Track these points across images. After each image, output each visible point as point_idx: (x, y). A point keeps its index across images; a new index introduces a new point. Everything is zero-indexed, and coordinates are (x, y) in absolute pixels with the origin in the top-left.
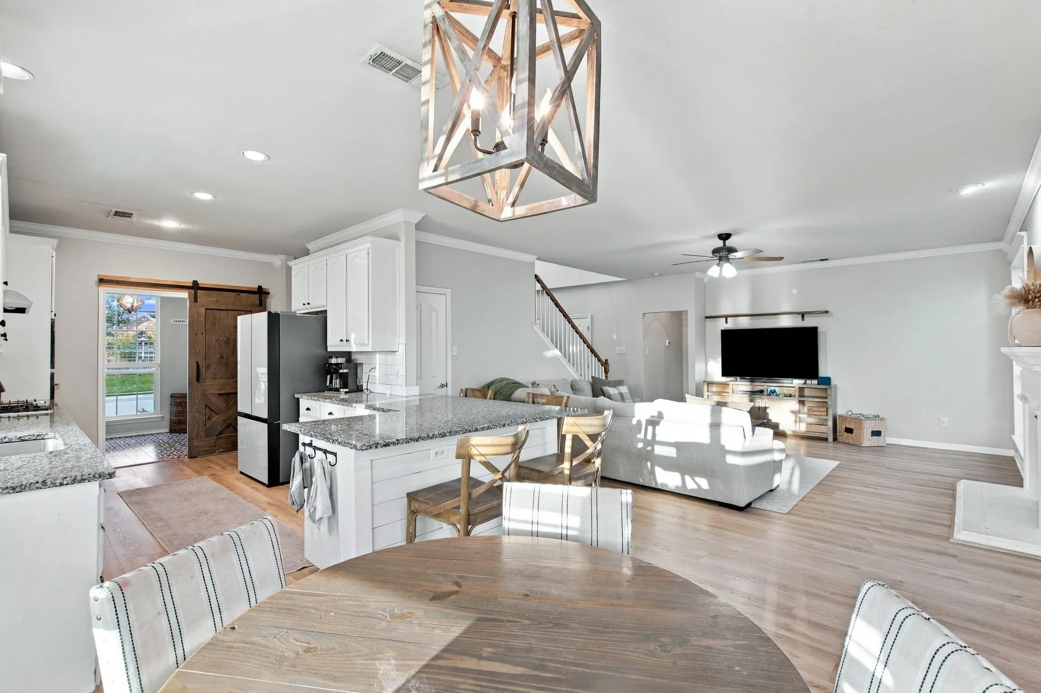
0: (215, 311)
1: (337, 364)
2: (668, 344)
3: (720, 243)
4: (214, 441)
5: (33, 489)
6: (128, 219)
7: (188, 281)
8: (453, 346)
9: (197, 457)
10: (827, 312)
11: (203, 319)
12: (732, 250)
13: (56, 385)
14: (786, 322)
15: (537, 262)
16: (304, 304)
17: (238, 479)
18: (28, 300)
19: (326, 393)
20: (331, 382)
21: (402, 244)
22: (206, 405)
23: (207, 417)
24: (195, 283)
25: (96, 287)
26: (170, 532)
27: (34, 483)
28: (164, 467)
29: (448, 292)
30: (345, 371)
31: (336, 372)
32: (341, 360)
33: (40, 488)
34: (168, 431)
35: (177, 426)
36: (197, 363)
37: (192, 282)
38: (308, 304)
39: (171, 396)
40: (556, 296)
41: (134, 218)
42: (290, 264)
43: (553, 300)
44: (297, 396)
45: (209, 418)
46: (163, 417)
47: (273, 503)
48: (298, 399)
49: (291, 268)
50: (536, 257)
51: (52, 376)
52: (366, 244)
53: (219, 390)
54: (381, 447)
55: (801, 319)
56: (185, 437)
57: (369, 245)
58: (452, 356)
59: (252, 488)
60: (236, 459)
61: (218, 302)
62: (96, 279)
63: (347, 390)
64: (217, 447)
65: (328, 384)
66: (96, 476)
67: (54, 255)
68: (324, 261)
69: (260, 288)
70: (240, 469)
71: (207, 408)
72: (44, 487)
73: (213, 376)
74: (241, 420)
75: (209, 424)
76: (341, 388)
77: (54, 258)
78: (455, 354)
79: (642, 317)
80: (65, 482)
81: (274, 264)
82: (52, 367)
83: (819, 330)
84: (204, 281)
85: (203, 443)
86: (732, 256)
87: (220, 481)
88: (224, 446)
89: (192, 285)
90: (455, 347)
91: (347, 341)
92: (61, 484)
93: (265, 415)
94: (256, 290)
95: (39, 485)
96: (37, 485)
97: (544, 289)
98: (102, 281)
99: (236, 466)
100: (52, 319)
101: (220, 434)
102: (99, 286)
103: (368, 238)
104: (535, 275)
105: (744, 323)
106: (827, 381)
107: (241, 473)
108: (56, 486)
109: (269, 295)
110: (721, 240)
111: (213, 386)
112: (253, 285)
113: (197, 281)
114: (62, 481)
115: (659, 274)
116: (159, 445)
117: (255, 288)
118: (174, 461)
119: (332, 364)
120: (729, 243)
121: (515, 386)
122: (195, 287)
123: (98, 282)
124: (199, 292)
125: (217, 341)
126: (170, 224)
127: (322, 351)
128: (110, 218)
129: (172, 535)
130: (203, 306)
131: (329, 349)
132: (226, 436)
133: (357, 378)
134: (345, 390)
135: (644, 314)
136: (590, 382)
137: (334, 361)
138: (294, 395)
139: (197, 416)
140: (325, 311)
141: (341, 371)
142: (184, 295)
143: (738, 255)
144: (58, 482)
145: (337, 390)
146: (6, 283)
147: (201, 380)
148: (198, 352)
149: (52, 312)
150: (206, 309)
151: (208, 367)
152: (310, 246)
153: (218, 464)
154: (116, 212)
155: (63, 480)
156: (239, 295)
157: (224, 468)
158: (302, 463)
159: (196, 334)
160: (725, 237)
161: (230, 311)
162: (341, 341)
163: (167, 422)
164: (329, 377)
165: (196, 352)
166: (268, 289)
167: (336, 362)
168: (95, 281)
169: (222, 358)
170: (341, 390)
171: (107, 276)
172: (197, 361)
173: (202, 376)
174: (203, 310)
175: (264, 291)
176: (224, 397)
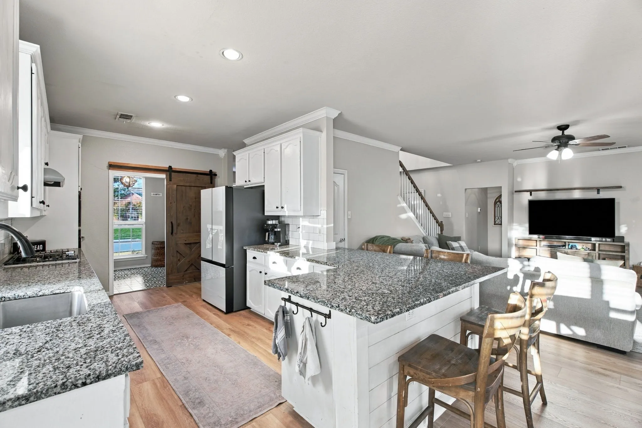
0: (183, 187)
1: (272, 225)
2: (479, 211)
3: (559, 133)
4: (182, 275)
5: (50, 396)
6: (129, 121)
7: (166, 165)
8: (348, 212)
9: (171, 286)
10: (620, 187)
11: (175, 193)
12: (572, 138)
13: (83, 237)
14: (577, 195)
15: (401, 152)
16: (246, 181)
17: (202, 306)
18: (62, 177)
19: (265, 246)
20: (269, 238)
21: (324, 135)
22: (177, 251)
23: (178, 259)
24: (170, 167)
25: (107, 170)
26: (163, 356)
27: (52, 388)
28: (152, 294)
29: (346, 172)
30: (279, 230)
31: (272, 230)
32: (274, 222)
33: (59, 393)
34: (150, 265)
35: (157, 263)
36: (172, 222)
37: (168, 167)
38: (249, 181)
39: (152, 243)
40: (412, 176)
41: (133, 120)
42: (235, 153)
43: (410, 178)
44: (245, 248)
45: (179, 260)
46: (147, 257)
47: (233, 329)
48: (246, 250)
49: (235, 156)
50: (400, 148)
51: (80, 231)
52: (299, 134)
53: (186, 241)
54: (390, 318)
55: (596, 192)
56: (163, 271)
57: (301, 135)
58: (348, 219)
59: (214, 314)
60: (200, 289)
61: (184, 181)
62: (107, 165)
64: (184, 280)
65: (267, 239)
66: (123, 369)
67: (80, 146)
68: (262, 149)
69: (211, 171)
70: (203, 297)
71: (178, 253)
72: (64, 391)
73: (182, 231)
74: (203, 263)
75: (179, 264)
76: (275, 242)
77: (80, 149)
78: (349, 217)
79: (464, 191)
80: (88, 381)
81: (220, 155)
82: (80, 225)
83: (616, 201)
84: (175, 166)
85: (175, 277)
86: (571, 142)
87: (189, 306)
88: (188, 279)
89: (168, 169)
90: (350, 212)
91: (282, 208)
92: (84, 384)
93: (224, 262)
94: (208, 173)
95: (58, 389)
96: (55, 390)
97: (404, 171)
98: (112, 166)
99: (199, 295)
100: (79, 192)
101: (186, 271)
102: (109, 169)
103: (301, 130)
104: (400, 161)
105: (542, 196)
106: (622, 239)
107: (204, 301)
108: (78, 387)
109: (217, 176)
110: (561, 130)
111: (182, 237)
112: (206, 169)
113: (171, 166)
114: (84, 381)
115: (481, 161)
116: (145, 276)
117: (208, 171)
118: (157, 289)
119: (269, 224)
120: (567, 132)
121: (396, 242)
122: (170, 171)
123: (108, 167)
124: (173, 174)
125: (184, 207)
126: (156, 125)
127: (260, 215)
128: (117, 119)
129: (166, 358)
130: (174, 184)
131: (266, 214)
133: (286, 235)
134: (279, 244)
135: (466, 189)
136: (436, 238)
137: (270, 222)
138: (243, 248)
139: (172, 258)
140: (264, 186)
141: (276, 230)
142: (163, 176)
143: (577, 141)
144: (80, 382)
145: (273, 244)
146: (47, 164)
147: (174, 234)
148: (172, 215)
149: (79, 186)
150: (177, 185)
151: (178, 225)
152: (246, 141)
153: (186, 292)
154: (121, 115)
155: (85, 378)
156: (197, 176)
157: (191, 296)
158: (284, 316)
159: (171, 203)
160: (563, 128)
161: (192, 187)
162: (277, 208)
163: (150, 260)
164: (267, 234)
165: (171, 215)
166: (216, 172)
167: (271, 223)
168: (106, 166)
169: (187, 219)
170: (276, 244)
171: (114, 163)
172: (171, 221)
173: (175, 231)
174: (175, 186)
175: (213, 173)
176: (188, 246)
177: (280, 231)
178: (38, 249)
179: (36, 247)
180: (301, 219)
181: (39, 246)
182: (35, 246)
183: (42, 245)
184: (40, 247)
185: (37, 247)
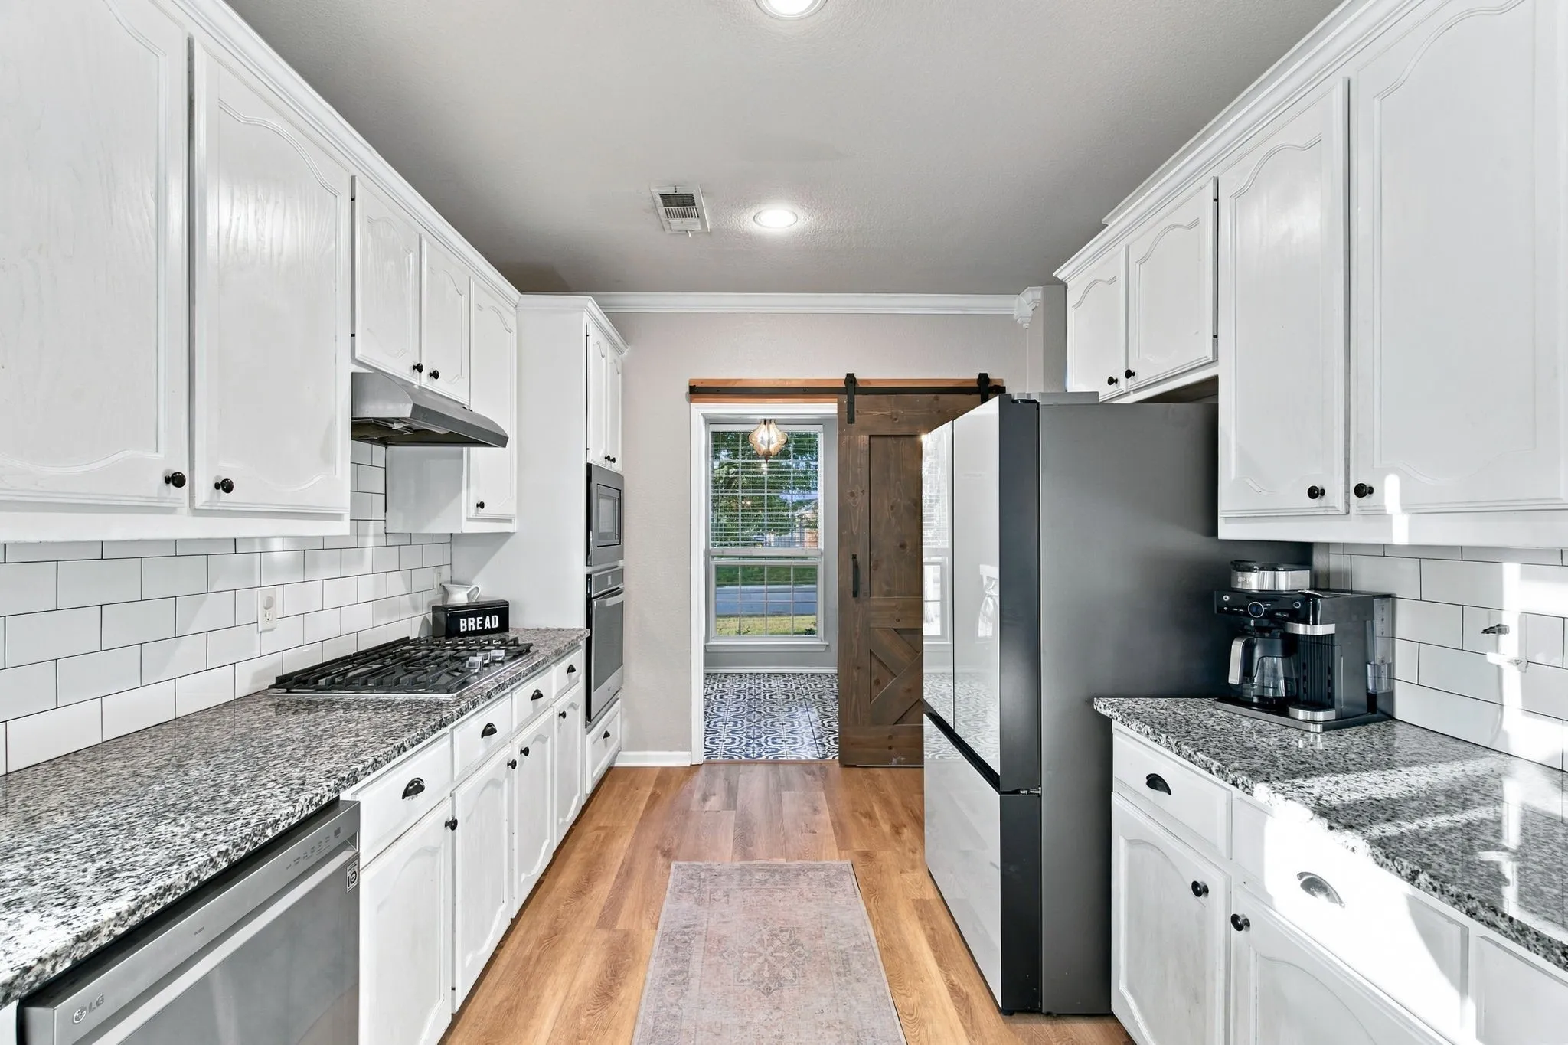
0: (889, 439)
1: (1270, 596)
7: (836, 375)
9: (849, 767)
11: (863, 460)
16: (1112, 381)
20: (1250, 672)
22: (870, 652)
23: (873, 680)
24: (850, 377)
25: (686, 403)
30: (1321, 630)
31: (1276, 627)
32: (1286, 580)
36: (854, 557)
37: (844, 377)
38: (1128, 373)
42: (1062, 272)
44: (1102, 707)
45: (878, 682)
46: (827, 646)
48: (1107, 722)
49: (1065, 284)
53: (898, 620)
61: (893, 418)
62: (687, 389)
63: (1331, 715)
64: (894, 750)
65: (1234, 677)
69: (983, 377)
70: (928, 861)
71: (873, 659)
73: (885, 588)
74: (929, 725)
75: (878, 694)
76: (1298, 703)
81: (1017, 314)
84: (865, 374)
85: (866, 737)
89: (843, 385)
94: (975, 385)
98: (697, 391)
101: (900, 720)
102: (691, 401)
109: (1003, 395)
111: (884, 610)
112: (967, 373)
113: (853, 375)
117: (972, 381)
118: (813, 767)
119: (1250, 596)
122: (849, 390)
123: (688, 395)
124: (858, 398)
125: (892, 508)
126: (776, 219)
130: (862, 430)
131: (1225, 532)
132: (913, 727)
133: (1368, 662)
134: (1322, 715)
137: (1254, 581)
138: (1091, 702)
139: (855, 674)
140: (1210, 385)
141: (1300, 628)
142: (829, 408)
145: (1279, 708)
147: (861, 595)
148: (855, 533)
150: (870, 436)
151: (875, 568)
154: (665, 195)
156: (937, 399)
159: (852, 494)
163: (835, 655)
164: (1237, 648)
165: (852, 533)
166: (1002, 380)
167: (1267, 587)
168: (685, 392)
169: (903, 546)
170: (1301, 714)
171: (702, 381)
172: (854, 553)
173: (863, 587)
174: (865, 438)
175: (992, 385)
176: (906, 636)
177: (1329, 637)
178: (487, 625)
179: (480, 620)
180: (1511, 570)
181: (488, 618)
182: (478, 619)
183: (497, 617)
184: (492, 622)
185: (483, 621)
